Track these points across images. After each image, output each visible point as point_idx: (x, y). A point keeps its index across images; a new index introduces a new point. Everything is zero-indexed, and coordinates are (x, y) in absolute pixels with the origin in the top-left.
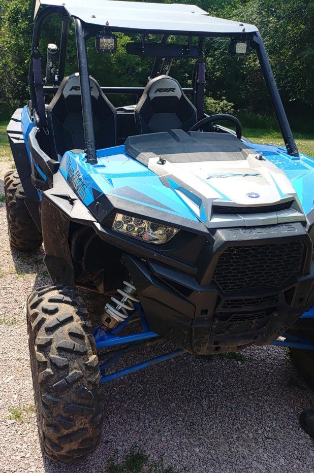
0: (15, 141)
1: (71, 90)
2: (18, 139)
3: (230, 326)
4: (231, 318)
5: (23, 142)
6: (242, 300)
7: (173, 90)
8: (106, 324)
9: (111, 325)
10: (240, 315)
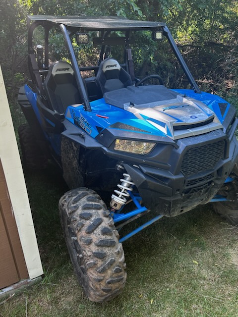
0: (25, 106)
1: (57, 71)
2: (27, 104)
3: (190, 196)
4: (191, 191)
5: (30, 106)
6: (196, 180)
7: (115, 66)
8: (114, 207)
9: (118, 208)
10: (196, 188)
